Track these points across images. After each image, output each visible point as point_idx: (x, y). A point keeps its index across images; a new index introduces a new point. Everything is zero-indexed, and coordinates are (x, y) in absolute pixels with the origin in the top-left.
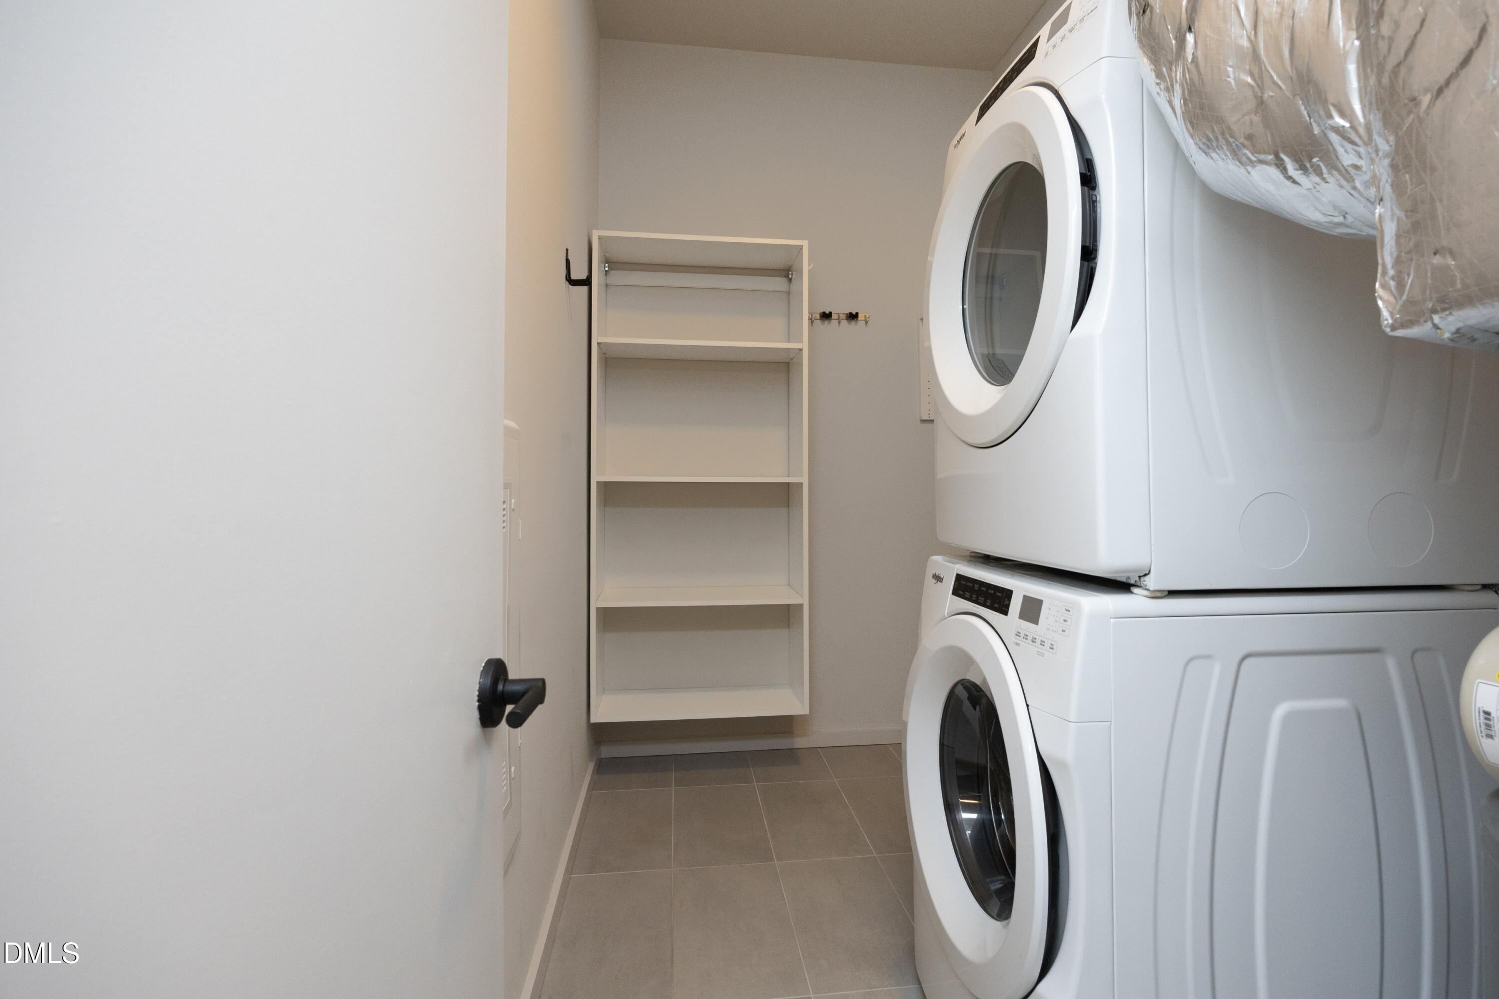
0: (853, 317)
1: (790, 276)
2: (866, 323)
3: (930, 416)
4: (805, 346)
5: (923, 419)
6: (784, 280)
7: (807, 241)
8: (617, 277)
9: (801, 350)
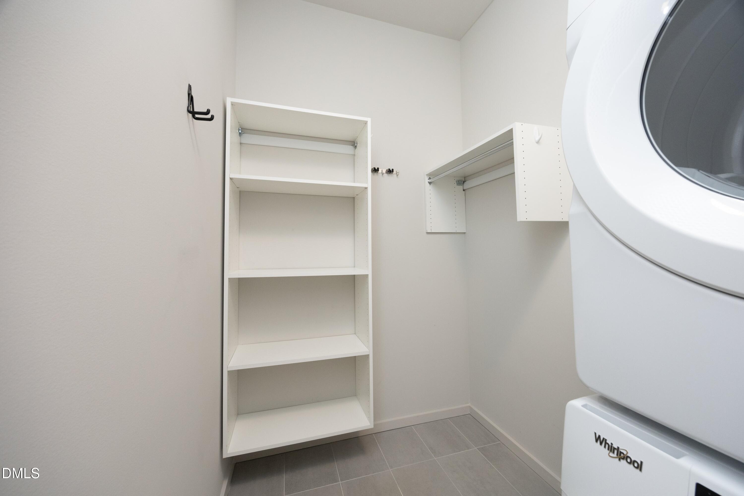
0: (390, 171)
1: (356, 145)
2: (397, 175)
3: (431, 230)
4: (369, 185)
5: (428, 232)
6: (351, 147)
7: (370, 119)
8: (248, 139)
9: (366, 188)
